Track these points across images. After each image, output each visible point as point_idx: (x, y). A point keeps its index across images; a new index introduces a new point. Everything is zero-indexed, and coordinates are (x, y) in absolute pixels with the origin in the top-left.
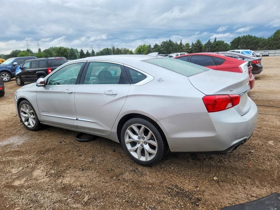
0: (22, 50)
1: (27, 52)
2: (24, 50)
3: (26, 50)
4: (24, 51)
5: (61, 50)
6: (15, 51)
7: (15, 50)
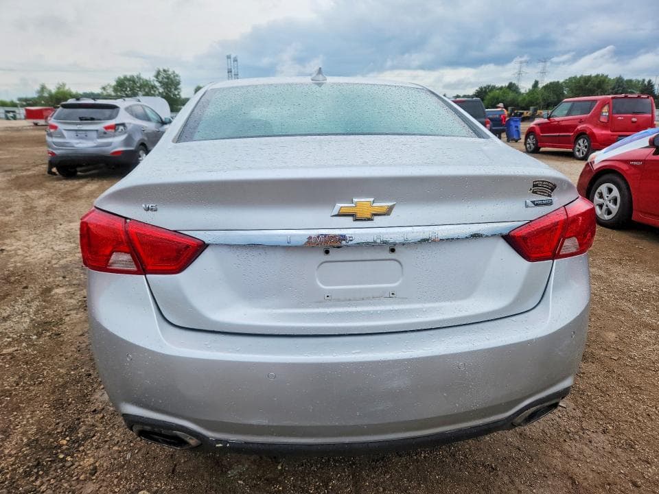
0: (498, 85)
1: (508, 90)
2: (504, 85)
3: (507, 85)
4: (501, 88)
5: (589, 84)
6: (485, 87)
7: (485, 85)
